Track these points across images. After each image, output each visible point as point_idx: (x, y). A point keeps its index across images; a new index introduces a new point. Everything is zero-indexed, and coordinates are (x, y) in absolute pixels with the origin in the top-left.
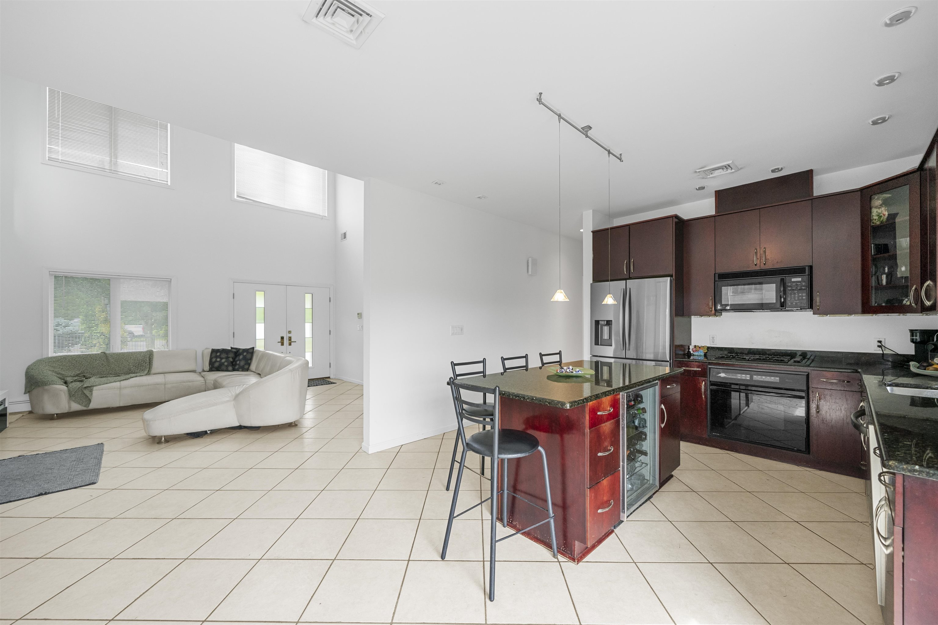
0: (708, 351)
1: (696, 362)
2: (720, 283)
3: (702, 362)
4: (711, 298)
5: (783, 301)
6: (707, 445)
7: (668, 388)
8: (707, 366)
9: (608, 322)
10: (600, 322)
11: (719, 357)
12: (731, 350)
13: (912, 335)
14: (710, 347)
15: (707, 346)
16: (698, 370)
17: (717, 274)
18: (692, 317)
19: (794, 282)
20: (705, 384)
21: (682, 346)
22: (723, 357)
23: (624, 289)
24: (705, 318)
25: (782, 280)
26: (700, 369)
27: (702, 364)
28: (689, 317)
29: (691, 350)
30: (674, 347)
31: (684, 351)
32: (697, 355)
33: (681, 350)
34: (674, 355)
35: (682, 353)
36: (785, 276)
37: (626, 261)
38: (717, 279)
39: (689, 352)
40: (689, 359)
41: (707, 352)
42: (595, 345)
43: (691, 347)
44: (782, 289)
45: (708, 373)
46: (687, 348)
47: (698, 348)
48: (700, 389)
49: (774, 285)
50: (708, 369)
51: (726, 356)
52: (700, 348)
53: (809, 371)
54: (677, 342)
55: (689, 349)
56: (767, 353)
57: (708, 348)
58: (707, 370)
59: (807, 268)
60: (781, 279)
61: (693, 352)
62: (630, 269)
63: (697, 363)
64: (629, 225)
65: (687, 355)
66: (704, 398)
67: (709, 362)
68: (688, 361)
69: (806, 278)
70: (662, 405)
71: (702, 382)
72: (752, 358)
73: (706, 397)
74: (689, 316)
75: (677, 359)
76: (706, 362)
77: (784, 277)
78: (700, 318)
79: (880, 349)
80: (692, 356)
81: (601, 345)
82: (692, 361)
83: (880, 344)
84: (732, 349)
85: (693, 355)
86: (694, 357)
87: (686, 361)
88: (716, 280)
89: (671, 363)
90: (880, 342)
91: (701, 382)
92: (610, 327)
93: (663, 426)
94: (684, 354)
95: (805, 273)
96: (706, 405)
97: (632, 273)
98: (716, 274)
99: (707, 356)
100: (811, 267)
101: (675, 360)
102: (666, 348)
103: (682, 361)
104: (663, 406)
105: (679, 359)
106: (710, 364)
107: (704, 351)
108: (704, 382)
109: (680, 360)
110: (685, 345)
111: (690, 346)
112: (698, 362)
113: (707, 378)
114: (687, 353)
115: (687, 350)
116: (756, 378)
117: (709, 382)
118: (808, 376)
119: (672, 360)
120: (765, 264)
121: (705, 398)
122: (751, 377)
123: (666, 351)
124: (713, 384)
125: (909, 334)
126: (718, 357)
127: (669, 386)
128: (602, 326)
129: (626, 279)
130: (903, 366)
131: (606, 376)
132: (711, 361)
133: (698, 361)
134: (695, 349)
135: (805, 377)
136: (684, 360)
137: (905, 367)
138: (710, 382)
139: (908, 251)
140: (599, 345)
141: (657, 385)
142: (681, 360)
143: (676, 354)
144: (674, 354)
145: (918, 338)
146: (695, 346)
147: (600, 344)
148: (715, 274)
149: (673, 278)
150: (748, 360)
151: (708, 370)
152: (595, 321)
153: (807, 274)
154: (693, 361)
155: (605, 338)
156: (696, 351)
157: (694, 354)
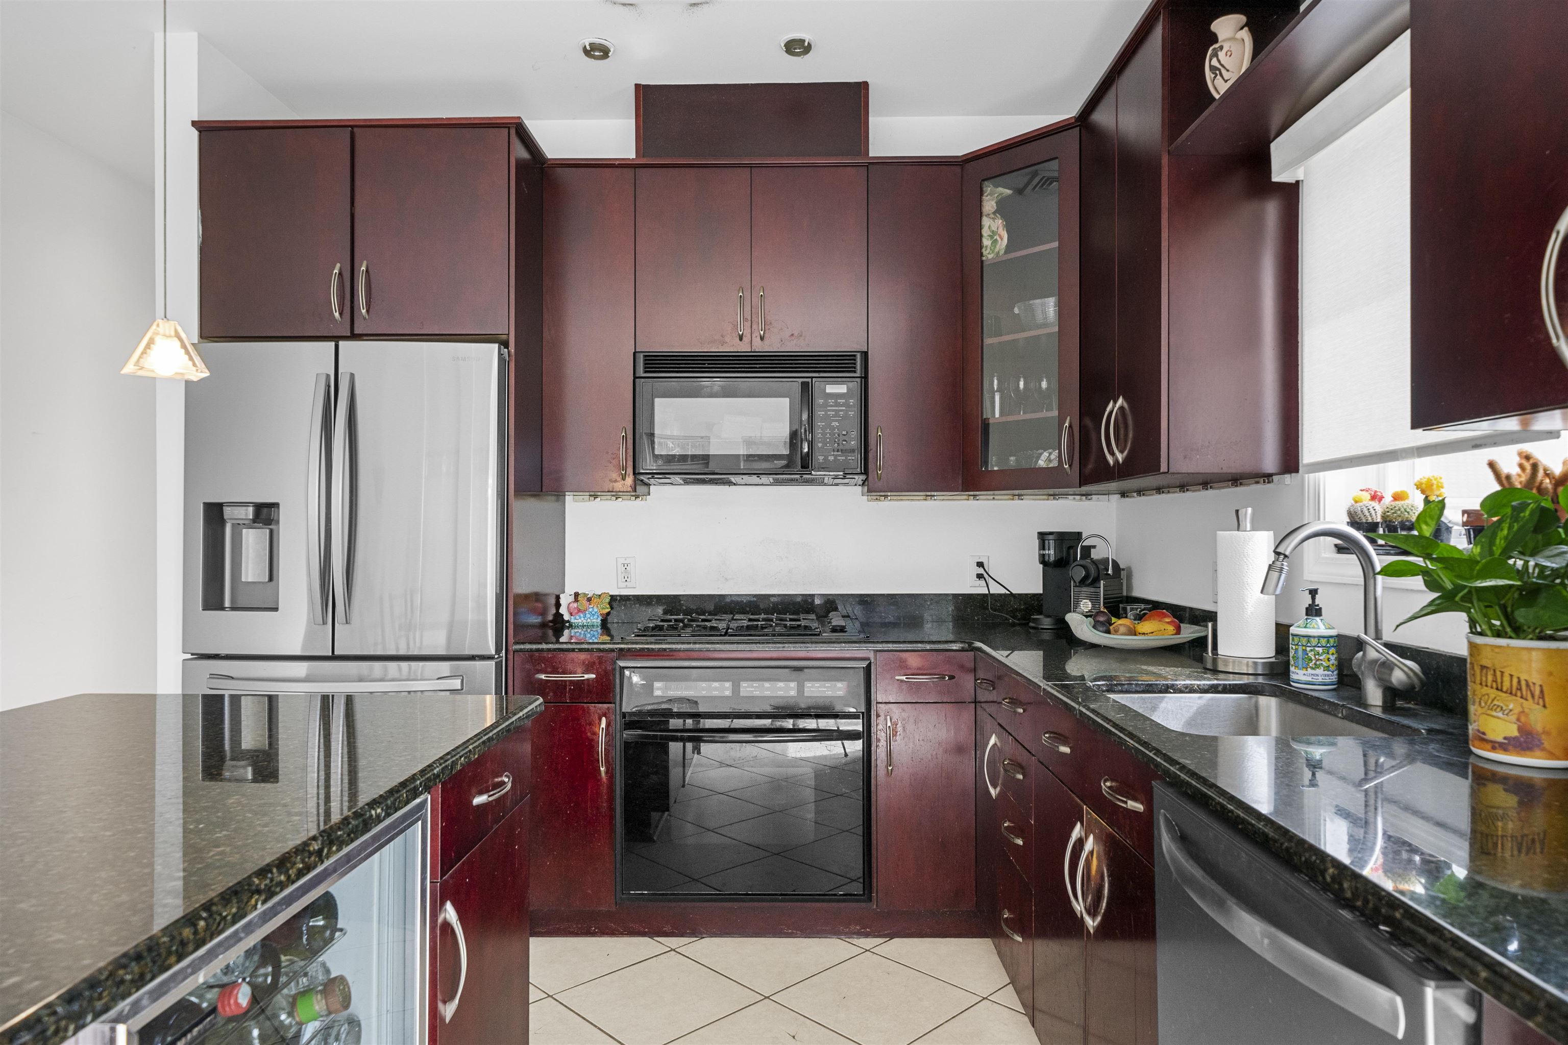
0: (612, 608)
1: (581, 650)
2: (645, 386)
3: (600, 650)
4: (624, 434)
5: (806, 450)
6: (612, 933)
7: (478, 806)
8: (615, 663)
9: (265, 510)
10: (228, 512)
11: (646, 629)
12: (672, 603)
13: (1042, 546)
14: (617, 596)
15: (611, 594)
16: (588, 680)
17: (642, 355)
18: (569, 498)
19: (832, 395)
20: (608, 725)
21: (537, 597)
22: (660, 628)
23: (328, 376)
24: (603, 502)
25: (805, 386)
26: (594, 676)
27: (599, 657)
28: (557, 500)
29: (563, 610)
30: (511, 603)
31: (543, 613)
32: (583, 626)
33: (534, 611)
34: (511, 632)
35: (535, 620)
36: (812, 378)
37: (338, 265)
38: (641, 372)
39: (558, 616)
40: (558, 642)
41: (608, 614)
42: (207, 606)
43: (565, 600)
44: (805, 417)
45: (618, 686)
46: (553, 601)
47: (585, 602)
48: (590, 745)
49: (784, 403)
50: (618, 669)
51: (666, 624)
52: (589, 600)
53: (871, 655)
54: (522, 586)
55: (558, 605)
56: (762, 606)
57: (613, 598)
58: (614, 675)
59: (859, 355)
60: (803, 383)
61: (571, 614)
62: (356, 303)
63: (583, 656)
64: (352, 127)
65: (551, 628)
66: (603, 774)
67: (621, 650)
68: (555, 650)
69: (855, 385)
70: (449, 906)
71: (600, 720)
72: (734, 625)
73: (610, 772)
74: (559, 494)
75: (522, 647)
76: (612, 650)
77: (810, 380)
78: (591, 503)
79: (983, 582)
80: (568, 628)
81: (233, 609)
82: (568, 650)
83: (981, 571)
84: (676, 598)
85: (571, 626)
86: (573, 631)
87: (549, 650)
88: (637, 375)
89: (501, 661)
90: (980, 564)
91: (597, 722)
92: (271, 532)
93: (449, 1011)
94: (543, 625)
95: (855, 372)
96: (611, 799)
97: (365, 319)
98: (637, 355)
99: (609, 625)
100: (865, 355)
101: (515, 651)
102: (486, 606)
103: (538, 650)
104: (450, 913)
105: (528, 646)
106: (623, 654)
107: (603, 608)
108: (604, 720)
109: (531, 650)
110: (546, 595)
111: (561, 596)
112: (587, 650)
113: (615, 703)
114: (551, 621)
115: (553, 611)
116: (749, 689)
117: (618, 717)
118: (868, 669)
119: (504, 651)
120: (762, 338)
121: (607, 773)
122: (736, 689)
123: (486, 616)
124: (632, 722)
125: (1036, 543)
126: (644, 630)
127: (481, 793)
128: (237, 528)
129: (336, 339)
130: (1028, 623)
131: (250, 738)
132: (627, 643)
133: (586, 646)
134: (575, 605)
135: (861, 674)
136: (544, 646)
137: (1031, 624)
138: (624, 715)
139: (1056, 329)
140: (223, 608)
141: (415, 822)
142: (534, 647)
143: (519, 627)
144: (511, 627)
145: (1051, 552)
146: (576, 595)
147: (227, 604)
148: (635, 353)
149: (509, 352)
150: (726, 634)
151: (618, 676)
152: (205, 504)
153: (858, 375)
154: (573, 650)
155: (250, 580)
156: (579, 611)
157: (573, 621)
